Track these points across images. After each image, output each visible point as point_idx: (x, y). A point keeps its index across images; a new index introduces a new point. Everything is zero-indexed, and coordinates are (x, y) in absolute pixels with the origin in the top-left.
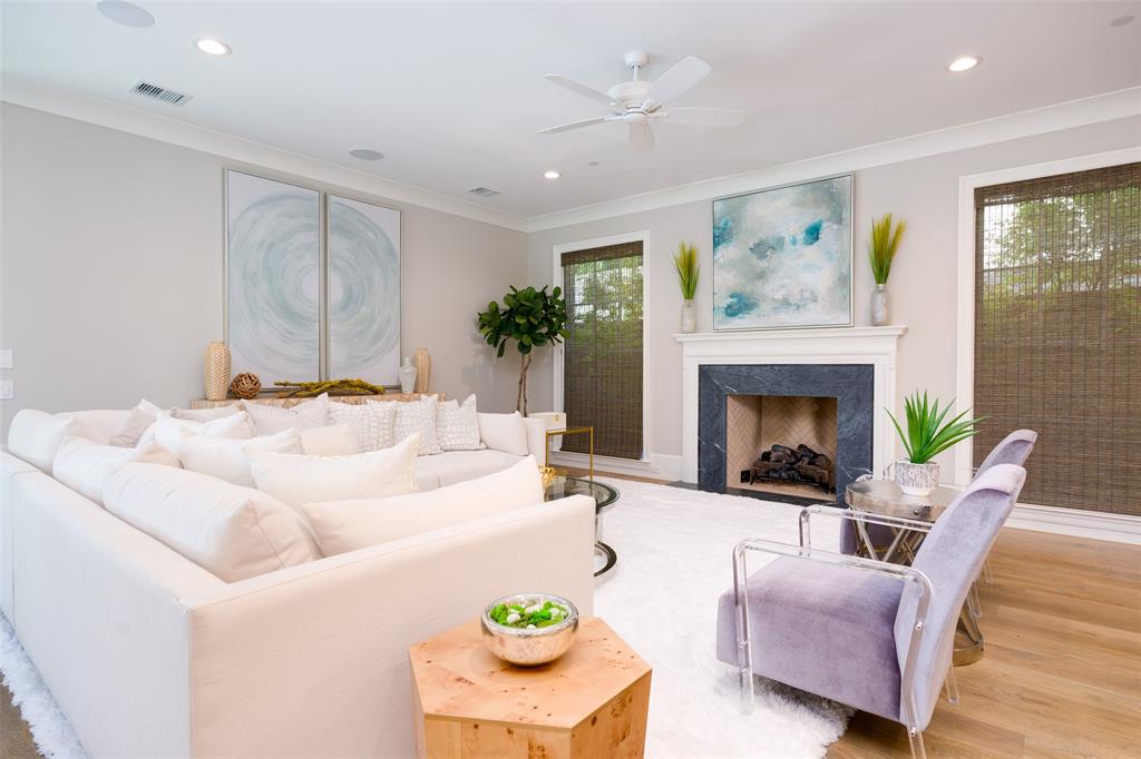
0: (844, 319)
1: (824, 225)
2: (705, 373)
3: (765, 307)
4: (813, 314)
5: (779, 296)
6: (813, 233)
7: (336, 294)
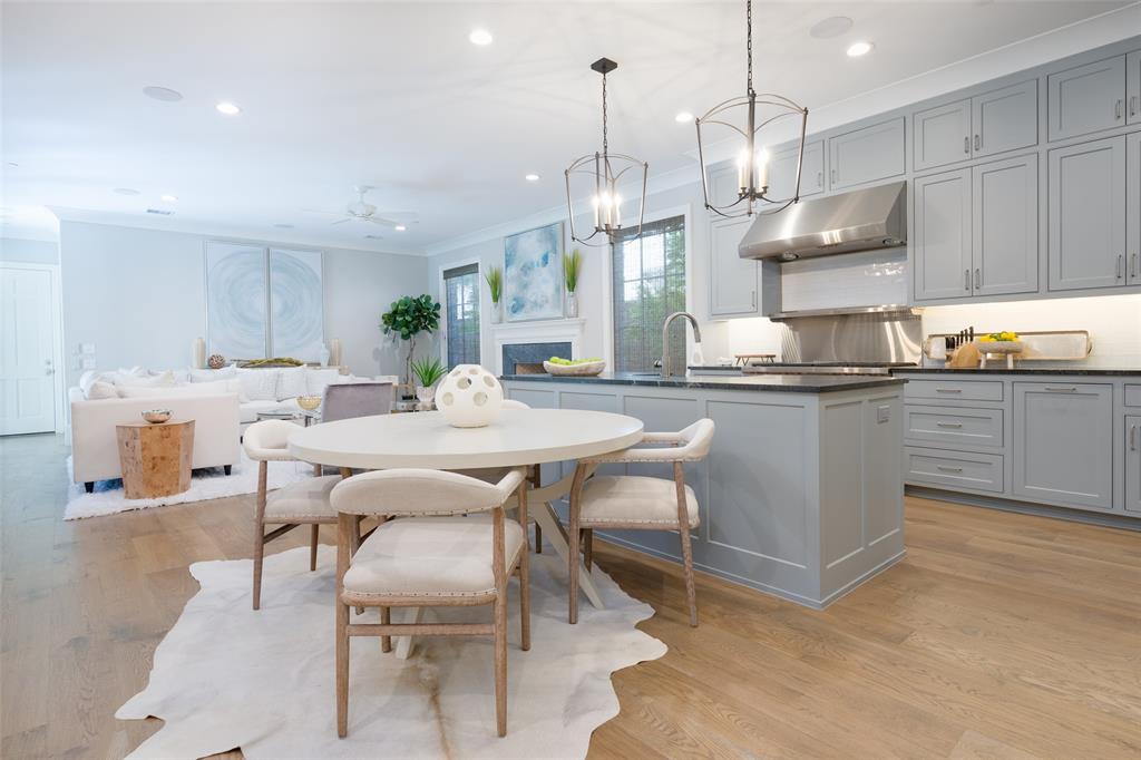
0: (560, 314)
1: (550, 255)
2: (506, 349)
3: (528, 306)
4: (547, 311)
5: (532, 299)
6: (545, 258)
7: (277, 305)
